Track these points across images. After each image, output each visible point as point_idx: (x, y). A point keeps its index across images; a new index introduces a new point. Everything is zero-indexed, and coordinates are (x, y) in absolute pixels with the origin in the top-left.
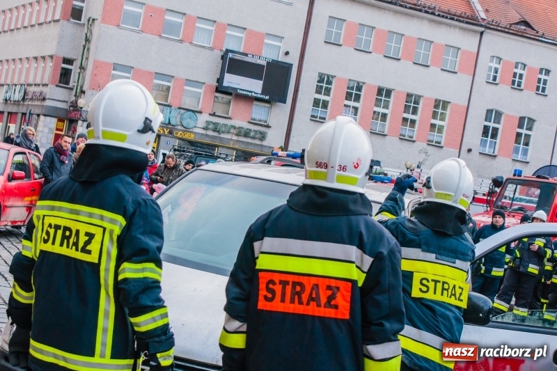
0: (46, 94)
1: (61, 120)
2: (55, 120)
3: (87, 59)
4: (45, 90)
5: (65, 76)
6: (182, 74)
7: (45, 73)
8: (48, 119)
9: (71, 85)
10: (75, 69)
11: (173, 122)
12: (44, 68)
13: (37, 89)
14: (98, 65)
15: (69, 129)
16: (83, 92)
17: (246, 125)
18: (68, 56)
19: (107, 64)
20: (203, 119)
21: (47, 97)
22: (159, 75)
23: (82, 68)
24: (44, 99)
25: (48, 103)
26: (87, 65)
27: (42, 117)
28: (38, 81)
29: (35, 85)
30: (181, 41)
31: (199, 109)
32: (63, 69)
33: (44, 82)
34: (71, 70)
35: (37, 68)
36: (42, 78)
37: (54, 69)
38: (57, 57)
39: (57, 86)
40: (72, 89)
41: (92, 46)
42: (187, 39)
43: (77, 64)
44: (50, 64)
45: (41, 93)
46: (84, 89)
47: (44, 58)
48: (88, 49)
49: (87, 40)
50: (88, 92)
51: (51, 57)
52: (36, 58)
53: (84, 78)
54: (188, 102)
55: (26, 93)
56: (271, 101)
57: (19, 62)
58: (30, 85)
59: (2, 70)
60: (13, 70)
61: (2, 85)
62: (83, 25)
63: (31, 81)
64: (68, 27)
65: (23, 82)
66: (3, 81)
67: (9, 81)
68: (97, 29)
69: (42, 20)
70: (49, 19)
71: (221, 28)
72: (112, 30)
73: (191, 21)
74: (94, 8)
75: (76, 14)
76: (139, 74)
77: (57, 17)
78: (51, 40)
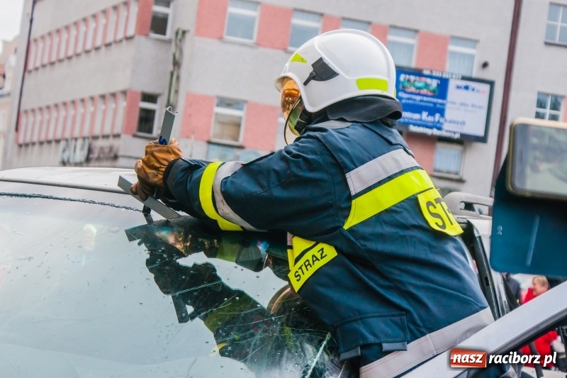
0: (118, 150)
3: (177, 92)
5: (146, 120)
7: (117, 117)
9: (154, 134)
10: (159, 109)
12: (115, 111)
14: (193, 100)
18: (150, 90)
19: (206, 98)
21: (120, 153)
24: (116, 157)
25: (122, 162)
26: (177, 101)
28: (107, 131)
29: (103, 137)
32: (144, 111)
33: (118, 130)
34: (152, 113)
35: (105, 112)
36: (113, 125)
38: (133, 93)
39: (135, 136)
41: (184, 72)
43: (162, 101)
44: (123, 103)
45: (111, 148)
47: (114, 95)
48: (178, 78)
49: (177, 64)
51: (124, 93)
52: (103, 97)
55: (90, 151)
56: (464, 141)
57: (79, 105)
58: (95, 138)
59: (57, 119)
60: (74, 117)
61: (58, 141)
62: (169, 42)
63: (97, 131)
64: (148, 46)
65: (86, 133)
66: (59, 136)
67: (67, 135)
68: (190, 44)
69: (110, 39)
70: (120, 36)
71: (380, 32)
72: (211, 45)
73: (332, 24)
74: (184, 14)
75: (159, 25)
76: (257, 110)
77: (131, 32)
78: (123, 67)
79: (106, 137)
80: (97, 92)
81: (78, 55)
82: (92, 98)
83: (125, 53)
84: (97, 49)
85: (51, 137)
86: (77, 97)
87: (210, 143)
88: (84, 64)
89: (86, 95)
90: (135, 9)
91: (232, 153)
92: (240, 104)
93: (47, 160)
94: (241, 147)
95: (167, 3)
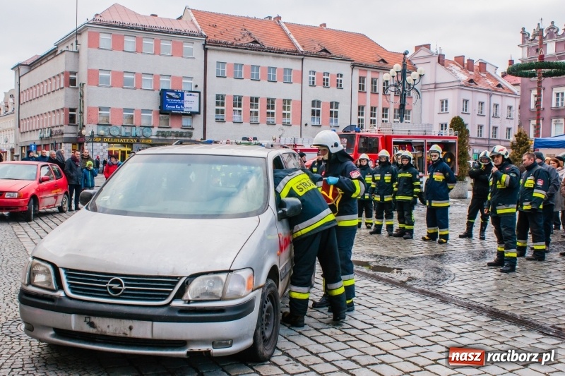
1: (74, 144)
2: (71, 145)
3: (83, 107)
4: (60, 128)
5: (72, 119)
6: (138, 107)
7: (61, 118)
8: (67, 144)
9: (76, 123)
10: (77, 113)
11: (138, 135)
12: (60, 116)
13: (55, 129)
14: (90, 109)
15: (80, 149)
16: (84, 126)
17: (180, 130)
18: (72, 107)
19: (95, 108)
20: (155, 130)
21: (64, 132)
22: (126, 110)
23: (81, 113)
24: (62, 134)
25: (65, 136)
26: (84, 111)
27: (63, 144)
28: (57, 124)
29: (56, 126)
30: (135, 89)
31: (152, 125)
32: (70, 115)
33: (62, 123)
34: (75, 115)
35: (55, 117)
36: (60, 122)
37: (65, 116)
38: (66, 109)
39: (69, 125)
40: (77, 125)
41: (85, 99)
42: (138, 87)
43: (78, 110)
44: (62, 113)
45: (60, 130)
46: (85, 124)
47: (58, 110)
48: (83, 101)
49: (82, 96)
50: (87, 126)
51: (62, 109)
52: (54, 111)
53: (83, 118)
54: (144, 123)
55: (51, 132)
56: (192, 114)
57: (44, 115)
58: (53, 127)
59: (36, 121)
60: (43, 120)
61: (37, 130)
62: (78, 88)
63: (53, 125)
64: (69, 91)
65: (49, 126)
66: (37, 128)
67: (41, 127)
68: (86, 89)
69: (53, 89)
70: (58, 88)
71: (157, 78)
72: (94, 88)
73: (139, 76)
74: (82, 78)
75: (73, 82)
76: (114, 110)
77: (62, 86)
78: (61, 99)
79: (57, 126)
80: (51, 110)
81: (41, 96)
82: (49, 112)
83: (61, 94)
84: (49, 93)
85: (34, 128)
86: (43, 112)
87: (98, 125)
89: (47, 111)
90: (62, 77)
91: (107, 128)
92: (107, 109)
93: (34, 138)
94: (110, 125)
95: (75, 74)
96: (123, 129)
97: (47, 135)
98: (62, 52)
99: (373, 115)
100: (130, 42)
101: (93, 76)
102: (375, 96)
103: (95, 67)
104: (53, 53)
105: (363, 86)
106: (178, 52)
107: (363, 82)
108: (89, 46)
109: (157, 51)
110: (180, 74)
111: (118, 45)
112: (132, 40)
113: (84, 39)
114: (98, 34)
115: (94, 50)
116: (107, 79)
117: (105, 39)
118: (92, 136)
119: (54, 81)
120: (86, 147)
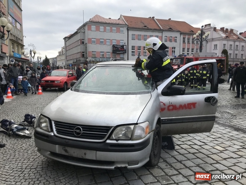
1: (84, 64)
3: (87, 51)
4: (80, 59)
5: (83, 55)
6: (105, 51)
8: (82, 64)
9: (85, 57)
11: (105, 61)
12: (79, 55)
13: (78, 59)
14: (89, 52)
18: (83, 51)
19: (90, 51)
22: (101, 52)
23: (86, 53)
25: (81, 61)
28: (78, 57)
30: (104, 45)
31: (110, 57)
33: (80, 57)
34: (84, 54)
37: (81, 54)
39: (82, 58)
42: (105, 44)
43: (85, 53)
47: (79, 53)
49: (86, 48)
50: (88, 58)
51: (80, 52)
52: (77, 53)
53: (87, 55)
54: (108, 56)
56: (124, 53)
59: (72, 57)
60: (74, 56)
61: (72, 59)
62: (85, 45)
63: (77, 57)
64: (82, 46)
68: (88, 45)
69: (77, 45)
71: (111, 40)
72: (90, 45)
73: (105, 40)
74: (86, 41)
75: (83, 43)
76: (97, 52)
77: (79, 44)
78: (80, 49)
83: (79, 47)
84: (75, 47)
86: (74, 53)
87: (92, 57)
88: (74, 49)
90: (80, 41)
91: (95, 58)
92: (95, 52)
93: (71, 62)
94: (96, 57)
95: (84, 40)
96: (100, 59)
97: (75, 61)
98: (79, 32)
99: (188, 51)
100: (102, 28)
101: (90, 40)
102: (189, 44)
103: (90, 37)
104: (76, 33)
105: (185, 41)
106: (118, 31)
107: (185, 39)
108: (88, 30)
109: (111, 31)
110: (119, 39)
111: (98, 29)
112: (103, 27)
113: (86, 28)
114: (91, 26)
115: (90, 32)
116: (94, 42)
117: (93, 27)
118: (90, 61)
119: (77, 42)
120: (88, 65)
